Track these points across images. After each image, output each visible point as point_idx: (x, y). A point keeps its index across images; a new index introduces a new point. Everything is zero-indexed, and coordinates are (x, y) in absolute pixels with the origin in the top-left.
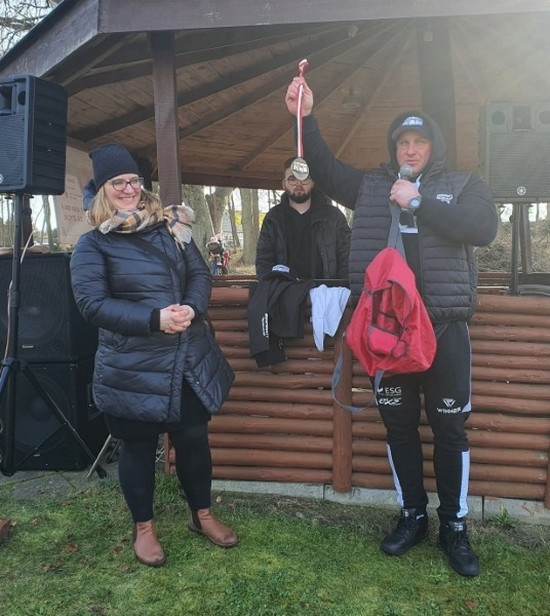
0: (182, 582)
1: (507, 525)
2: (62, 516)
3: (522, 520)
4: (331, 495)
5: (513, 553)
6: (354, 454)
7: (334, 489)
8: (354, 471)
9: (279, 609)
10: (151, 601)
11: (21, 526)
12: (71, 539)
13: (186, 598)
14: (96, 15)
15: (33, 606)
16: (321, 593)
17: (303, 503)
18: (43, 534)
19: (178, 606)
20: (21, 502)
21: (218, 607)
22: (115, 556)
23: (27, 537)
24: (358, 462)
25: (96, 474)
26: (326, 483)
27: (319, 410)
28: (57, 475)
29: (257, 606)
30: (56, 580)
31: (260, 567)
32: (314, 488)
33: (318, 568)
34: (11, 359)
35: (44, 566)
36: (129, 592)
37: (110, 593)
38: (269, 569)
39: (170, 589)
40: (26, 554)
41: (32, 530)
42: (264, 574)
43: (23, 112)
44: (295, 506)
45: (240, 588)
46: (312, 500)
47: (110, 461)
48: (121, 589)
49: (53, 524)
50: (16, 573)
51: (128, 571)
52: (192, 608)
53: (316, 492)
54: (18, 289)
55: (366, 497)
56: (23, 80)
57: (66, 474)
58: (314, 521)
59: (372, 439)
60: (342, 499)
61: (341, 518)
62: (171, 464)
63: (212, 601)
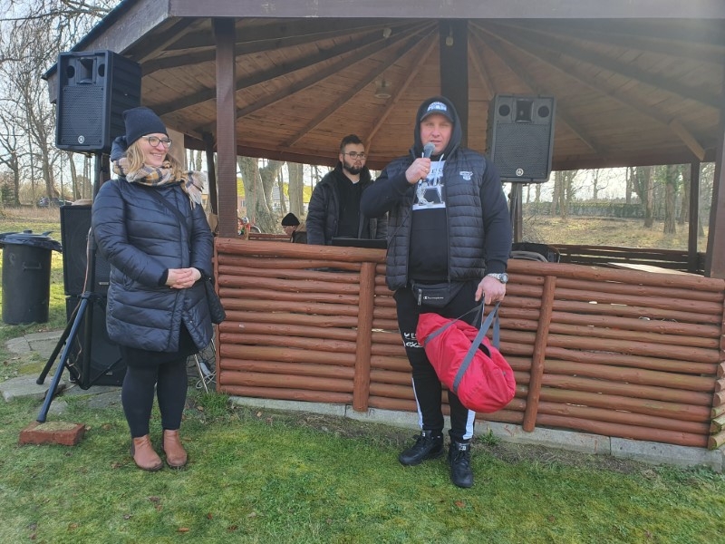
0: (225, 480)
1: (492, 443)
3: (504, 439)
4: (351, 414)
5: (496, 465)
6: (372, 381)
7: (354, 409)
8: (370, 395)
9: (304, 504)
10: (199, 494)
11: (95, 431)
13: (229, 492)
15: (101, 495)
16: (339, 492)
17: (327, 420)
18: (112, 438)
19: (222, 499)
20: (96, 411)
21: (255, 501)
23: (98, 440)
24: (375, 388)
26: (348, 404)
27: (345, 345)
29: (286, 500)
30: (121, 475)
31: (290, 470)
32: (338, 408)
33: (337, 472)
34: (89, 293)
35: (112, 463)
36: (181, 486)
37: (165, 487)
38: (298, 472)
39: (215, 485)
40: (98, 453)
41: (104, 434)
42: (293, 476)
43: (102, 82)
44: (321, 421)
45: (273, 485)
46: (335, 417)
48: (175, 483)
49: (121, 429)
50: (88, 468)
52: (233, 501)
53: (339, 411)
55: (380, 416)
56: (103, 55)
58: (337, 434)
59: (387, 369)
60: (361, 417)
61: (358, 433)
62: (222, 384)
63: (249, 497)
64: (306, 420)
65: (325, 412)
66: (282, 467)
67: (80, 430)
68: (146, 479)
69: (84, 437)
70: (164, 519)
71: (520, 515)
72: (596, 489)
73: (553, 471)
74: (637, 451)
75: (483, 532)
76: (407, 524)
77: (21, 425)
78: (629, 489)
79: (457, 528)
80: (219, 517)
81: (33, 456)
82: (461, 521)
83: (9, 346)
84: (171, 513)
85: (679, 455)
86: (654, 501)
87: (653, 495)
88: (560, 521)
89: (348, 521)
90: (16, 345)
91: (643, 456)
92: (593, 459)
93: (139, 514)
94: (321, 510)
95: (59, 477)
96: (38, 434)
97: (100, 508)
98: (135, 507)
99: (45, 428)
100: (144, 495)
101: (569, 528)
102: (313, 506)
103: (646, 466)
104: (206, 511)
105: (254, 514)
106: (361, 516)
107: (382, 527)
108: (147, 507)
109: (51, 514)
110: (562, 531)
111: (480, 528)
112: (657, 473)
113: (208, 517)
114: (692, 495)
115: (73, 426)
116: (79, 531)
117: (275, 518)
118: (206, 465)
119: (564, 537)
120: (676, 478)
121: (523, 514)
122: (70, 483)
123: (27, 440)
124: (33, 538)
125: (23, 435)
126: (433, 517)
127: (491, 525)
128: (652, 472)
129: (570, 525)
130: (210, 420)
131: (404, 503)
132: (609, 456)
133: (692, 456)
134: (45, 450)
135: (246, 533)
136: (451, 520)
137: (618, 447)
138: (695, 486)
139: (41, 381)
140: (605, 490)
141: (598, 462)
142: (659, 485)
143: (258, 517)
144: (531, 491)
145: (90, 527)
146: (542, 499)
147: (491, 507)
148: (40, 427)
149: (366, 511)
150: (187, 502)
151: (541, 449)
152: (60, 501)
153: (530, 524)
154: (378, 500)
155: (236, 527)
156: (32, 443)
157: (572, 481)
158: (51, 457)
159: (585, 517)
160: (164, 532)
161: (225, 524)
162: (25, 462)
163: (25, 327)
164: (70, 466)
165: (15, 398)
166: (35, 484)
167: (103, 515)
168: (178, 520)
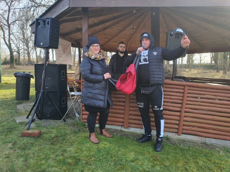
0: (84, 149)
1: (168, 139)
2: (54, 131)
3: (171, 138)
4: (123, 129)
5: (169, 146)
6: (130, 119)
7: (124, 128)
8: (129, 123)
9: (108, 156)
10: (76, 153)
11: (44, 133)
12: (57, 136)
13: (85, 152)
14: (68, 2)
15: (46, 152)
16: (120, 153)
17: (116, 131)
18: (49, 135)
19: (83, 154)
20: (44, 127)
21: (93, 155)
22: (67, 141)
23: (45, 135)
24: (130, 121)
25: (63, 121)
26: (122, 126)
27: (121, 107)
28: (53, 121)
29: (103, 155)
30: (52, 146)
31: (104, 146)
32: (119, 127)
33: (119, 147)
34: (43, 91)
35: (49, 143)
36: (71, 150)
37: (66, 150)
38: (106, 146)
39: (81, 150)
40: (45, 140)
41: (47, 134)
42: (105, 148)
43: (48, 27)
44: (114, 131)
45: (99, 151)
46: (118, 130)
47: (67, 118)
48: (68, 149)
49: (52, 133)
50: (42, 144)
51: (71, 145)
52: (87, 155)
53: (119, 128)
54: (45, 72)
55: (132, 130)
56: (49, 18)
57: (56, 121)
58: (118, 135)
59: (134, 115)
60: (126, 130)
61: (125, 135)
62: (83, 119)
63: (92, 154)
64: (109, 131)
65: (115, 128)
66: (101, 145)
67: (40, 132)
68: (60, 148)
69: (41, 135)
70: (65, 160)
71: (177, 161)
72: (201, 154)
73: (187, 148)
74: (215, 142)
75: (165, 167)
76: (141, 163)
77: (22, 131)
78: (212, 154)
79: (156, 165)
80: (82, 160)
81: (25, 140)
82: (158, 163)
83: (18, 107)
84: (68, 158)
85: (228, 144)
86: (220, 158)
87: (220, 156)
88: (190, 163)
89: (122, 162)
90: (20, 107)
91: (216, 144)
92: (200, 145)
93: (58, 158)
94: (114, 158)
95: (33, 147)
96: (27, 133)
97: (46, 156)
98: (56, 156)
99: (29, 131)
100: (59, 152)
101: (192, 166)
102: (112, 157)
103: (217, 147)
104: (78, 158)
105: (93, 159)
106: (126, 160)
107: (133, 164)
108: (60, 156)
109: (31, 158)
110: (190, 167)
111: (164, 165)
112: (221, 149)
113: (79, 159)
115: (37, 131)
116: (39, 163)
117: (100, 160)
118: (78, 144)
119: (191, 168)
120: (227, 151)
121: (178, 161)
122: (36, 148)
123: (24, 135)
124: (26, 165)
125: (22, 133)
126: (149, 161)
127: (168, 164)
128: (219, 149)
129: (193, 165)
130: (79, 130)
131: (140, 157)
132: (205, 144)
134: (29, 138)
135: (91, 165)
136: (155, 162)
137: (208, 141)
139: (27, 118)
140: (204, 154)
141: (202, 146)
142: (222, 153)
143: (94, 160)
144: (180, 154)
145: (43, 162)
146: (184, 157)
147: (168, 159)
148: (27, 131)
149: (128, 159)
150: (73, 155)
151: (184, 141)
152: (34, 154)
153: (180, 164)
154: (132, 156)
155: (87, 163)
156: (25, 136)
157: (194, 151)
158: (32, 140)
159: (198, 162)
160: (65, 164)
161: (84, 162)
162: (23, 142)
163: (22, 101)
164: (36, 143)
165: (20, 122)
166: (26, 148)
167: (47, 159)
168: (70, 161)
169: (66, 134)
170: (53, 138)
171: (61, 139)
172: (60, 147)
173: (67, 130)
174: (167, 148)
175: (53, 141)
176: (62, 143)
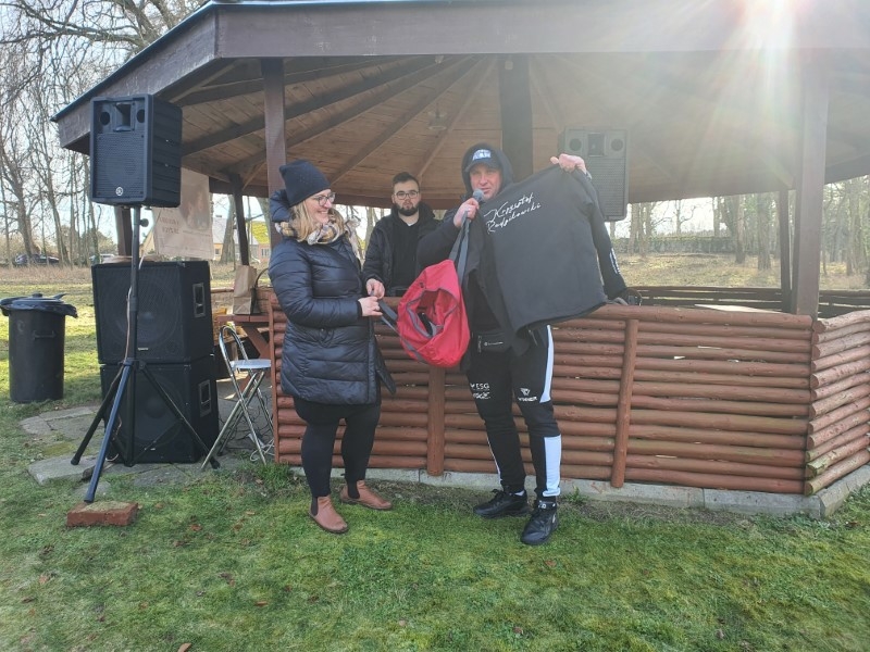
0: (299, 552)
1: (579, 501)
2: (183, 501)
3: (591, 497)
4: (426, 479)
5: (584, 524)
6: (447, 442)
7: (428, 473)
8: (446, 457)
9: (386, 571)
10: (274, 568)
11: (147, 510)
12: (194, 519)
13: (304, 564)
14: (213, 40)
15: (168, 574)
16: (422, 557)
17: (402, 486)
18: (168, 516)
19: (298, 572)
20: (144, 489)
21: (334, 571)
22: (236, 533)
23: (154, 519)
24: (451, 449)
25: (210, 465)
26: (421, 468)
27: (416, 405)
28: (173, 467)
29: (367, 569)
30: (185, 553)
31: (368, 538)
32: (410, 473)
33: (418, 538)
34: (131, 360)
35: (172, 542)
36: (253, 561)
37: (235, 562)
38: (375, 540)
39: (289, 557)
40: (155, 532)
41: (158, 512)
42: (371, 544)
44: (394, 488)
45: (351, 555)
46: (408, 484)
47: (220, 454)
48: (245, 559)
49: (177, 508)
50: (147, 548)
51: (250, 544)
52: (310, 572)
53: (412, 476)
54: (137, 294)
55: (457, 479)
57: (180, 466)
58: (412, 500)
59: (460, 428)
60: (435, 482)
61: (434, 498)
62: (281, 454)
63: (328, 567)
64: (377, 488)
65: (397, 478)
66: (357, 535)
67: (133, 509)
68: (213, 555)
69: (138, 517)
70: (239, 594)
71: (613, 571)
72: (690, 542)
73: (646, 527)
74: (731, 502)
75: (576, 589)
76: (497, 586)
77: (65, 507)
78: (725, 539)
79: (549, 586)
80: (297, 589)
81: (85, 538)
82: (553, 580)
83: (25, 427)
84: (246, 588)
85: (775, 504)
86: (751, 550)
87: (749, 545)
88: (654, 574)
89: (435, 585)
90: (32, 425)
91: (738, 506)
92: (686, 513)
93: (211, 590)
94: (405, 576)
95: (117, 558)
96: (88, 515)
97: (168, 587)
98: (206, 583)
99: (95, 508)
100: (213, 571)
101: (663, 580)
102: (396, 572)
103: (740, 517)
104: (283, 584)
105: (334, 584)
106: (448, 580)
107: (471, 589)
108: (218, 583)
109: (118, 595)
110: (656, 584)
111: (572, 585)
112: (753, 522)
113: (287, 589)
114: (789, 542)
115: (125, 505)
116: (150, 610)
117: (358, 586)
118: (276, 539)
119: (660, 588)
120: (773, 527)
121: (616, 570)
122: (131, 563)
123: (76, 522)
124: (102, 620)
125: (71, 516)
126: (522, 577)
127: (584, 582)
128: (747, 522)
129: (664, 578)
130: (272, 493)
131: (492, 565)
132: (703, 509)
133: (789, 503)
134: (96, 532)
135: (329, 603)
136: (542, 579)
137: (710, 498)
138: (793, 533)
139: (76, 461)
140: (700, 542)
141: (692, 516)
142: (755, 534)
143: (339, 587)
144: (623, 548)
145: (162, 605)
146: (635, 555)
147: (583, 565)
148: (88, 508)
149: (453, 575)
150: (262, 575)
151: (632, 506)
152: (125, 582)
153: (624, 580)
154: (464, 563)
155: (317, 598)
156: (81, 525)
157: (666, 535)
158: (108, 538)
159: (680, 569)
160: (241, 606)
161: (305, 595)
162: (77, 545)
163: (37, 405)
164: (127, 547)
165: (51, 480)
166: (93, 566)
167: (173, 593)
168: (255, 595)
169: (229, 509)
170: (182, 524)
171: (212, 525)
172: (213, 553)
173: (231, 496)
174: (577, 531)
175: (186, 536)
176: (218, 540)
